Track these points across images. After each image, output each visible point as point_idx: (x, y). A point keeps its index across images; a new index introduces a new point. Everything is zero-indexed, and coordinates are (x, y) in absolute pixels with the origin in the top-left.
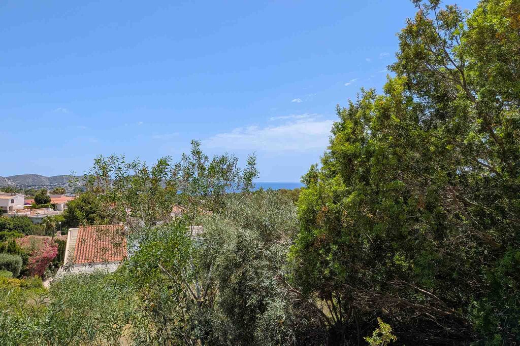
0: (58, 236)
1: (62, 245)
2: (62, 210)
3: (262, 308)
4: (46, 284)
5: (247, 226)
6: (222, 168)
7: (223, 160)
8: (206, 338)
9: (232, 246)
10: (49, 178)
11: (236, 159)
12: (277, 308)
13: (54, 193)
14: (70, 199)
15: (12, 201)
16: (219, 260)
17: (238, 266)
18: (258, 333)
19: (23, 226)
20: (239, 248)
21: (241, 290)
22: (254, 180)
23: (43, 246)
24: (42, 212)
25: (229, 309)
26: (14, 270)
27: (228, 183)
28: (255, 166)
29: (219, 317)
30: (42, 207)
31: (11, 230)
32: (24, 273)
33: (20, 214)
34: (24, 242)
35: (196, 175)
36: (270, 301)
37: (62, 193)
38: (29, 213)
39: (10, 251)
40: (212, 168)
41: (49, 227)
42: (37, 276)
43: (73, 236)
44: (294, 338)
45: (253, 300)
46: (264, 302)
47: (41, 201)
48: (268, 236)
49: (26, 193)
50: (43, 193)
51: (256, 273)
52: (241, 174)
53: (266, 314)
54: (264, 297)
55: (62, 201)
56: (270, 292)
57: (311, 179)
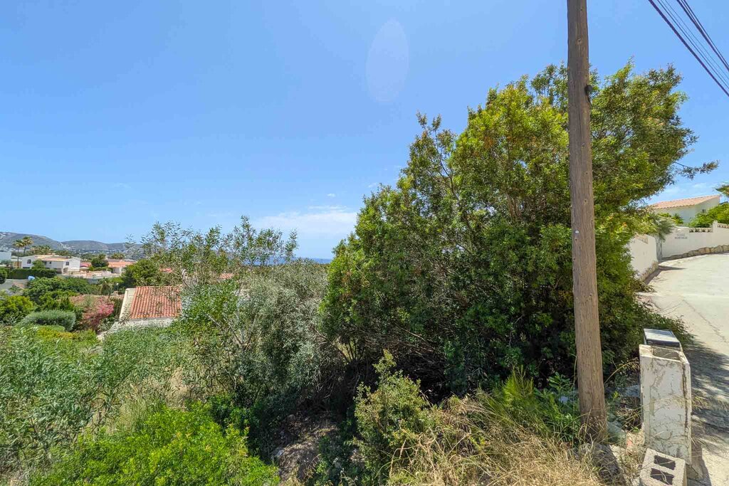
0: (115, 295)
1: (118, 304)
2: (120, 273)
3: (296, 349)
4: (100, 337)
5: (287, 286)
6: (268, 240)
7: (269, 233)
8: (248, 375)
9: (274, 300)
10: (107, 245)
11: (281, 233)
12: (308, 349)
13: (113, 258)
14: (129, 264)
15: (68, 264)
16: (262, 312)
17: (277, 317)
18: (291, 368)
19: (78, 286)
20: (279, 302)
21: (279, 336)
22: (294, 251)
23: (99, 304)
24: (99, 275)
25: (269, 351)
26: (67, 325)
27: (273, 252)
28: (296, 240)
29: (260, 357)
30: (99, 270)
31: (64, 289)
32: (76, 328)
33: (75, 275)
34: (78, 300)
35: (245, 245)
36: (302, 344)
37: (121, 258)
38: (85, 275)
39: (62, 307)
40: (260, 239)
41: (105, 287)
42: (90, 330)
43: (129, 295)
44: (319, 372)
45: (288, 343)
46: (298, 345)
47: (98, 264)
48: (303, 294)
49: (83, 257)
50: (101, 257)
51: (293, 323)
52: (284, 246)
53: (298, 354)
54: (297, 341)
55: (121, 266)
56: (302, 337)
57: (340, 250)
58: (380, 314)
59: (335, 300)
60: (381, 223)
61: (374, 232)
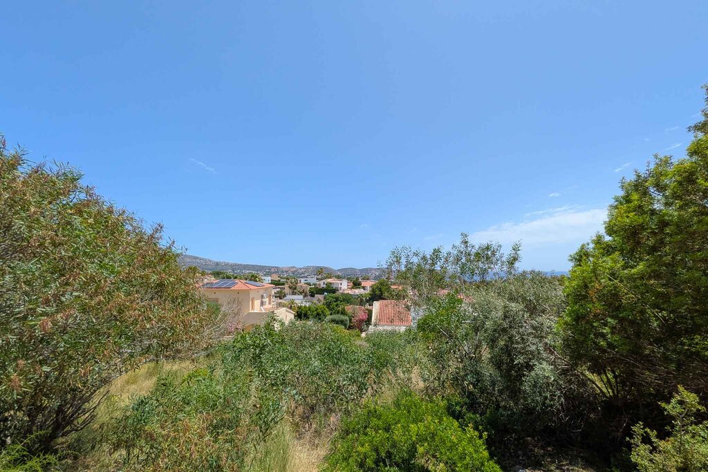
0: (367, 306)
1: (370, 312)
2: (368, 291)
3: (530, 368)
4: (363, 335)
5: (511, 299)
6: (486, 254)
7: (488, 248)
9: (500, 313)
10: (360, 270)
11: (500, 246)
12: (544, 370)
13: (364, 279)
14: (373, 283)
15: (341, 284)
16: (488, 324)
17: (504, 330)
18: (526, 387)
19: (348, 299)
20: (506, 317)
21: (508, 350)
22: (517, 264)
23: (358, 312)
24: (357, 291)
25: (497, 364)
26: (345, 325)
27: (492, 266)
28: (518, 252)
30: (357, 288)
31: (341, 301)
32: (350, 328)
33: (346, 292)
34: (349, 309)
35: (464, 260)
36: (536, 363)
37: (368, 279)
38: (350, 292)
39: (342, 313)
40: (477, 254)
41: (362, 300)
42: (357, 330)
43: (376, 306)
44: (562, 399)
45: (520, 360)
46: (531, 363)
47: (356, 285)
48: (533, 309)
49: (348, 279)
50: (357, 279)
51: (523, 339)
52: (504, 259)
53: (533, 373)
54: (530, 359)
55: (368, 284)
56: (536, 355)
57: (581, 257)
58: (658, 341)
59: (578, 318)
60: (653, 212)
61: (642, 227)
